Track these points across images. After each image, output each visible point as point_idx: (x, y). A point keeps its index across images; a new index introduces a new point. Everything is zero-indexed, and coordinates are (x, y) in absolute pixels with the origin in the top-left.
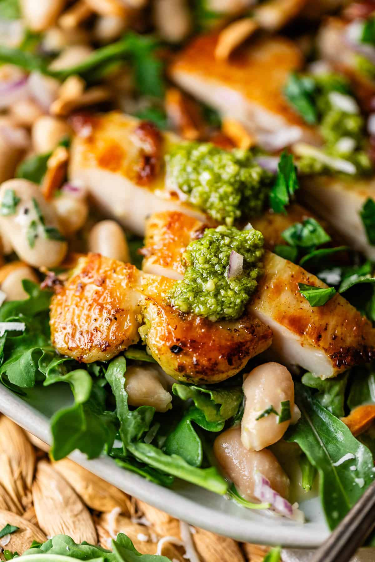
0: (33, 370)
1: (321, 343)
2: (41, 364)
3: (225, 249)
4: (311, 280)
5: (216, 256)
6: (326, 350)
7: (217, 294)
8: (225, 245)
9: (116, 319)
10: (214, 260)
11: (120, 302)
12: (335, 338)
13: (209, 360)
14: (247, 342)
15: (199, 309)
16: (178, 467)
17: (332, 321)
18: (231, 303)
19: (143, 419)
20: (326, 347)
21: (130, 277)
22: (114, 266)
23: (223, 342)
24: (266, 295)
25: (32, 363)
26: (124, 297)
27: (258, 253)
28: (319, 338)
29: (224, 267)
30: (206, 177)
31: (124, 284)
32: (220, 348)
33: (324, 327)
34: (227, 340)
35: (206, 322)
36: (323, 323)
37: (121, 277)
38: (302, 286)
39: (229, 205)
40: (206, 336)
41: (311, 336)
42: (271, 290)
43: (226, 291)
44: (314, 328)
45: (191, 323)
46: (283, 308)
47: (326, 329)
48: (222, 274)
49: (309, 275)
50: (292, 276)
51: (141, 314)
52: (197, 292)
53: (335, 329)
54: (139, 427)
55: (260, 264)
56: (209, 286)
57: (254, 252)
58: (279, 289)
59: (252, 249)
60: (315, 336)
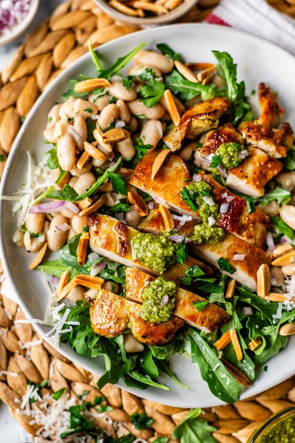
0: (86, 347)
1: (204, 324)
2: (89, 343)
3: (160, 293)
4: (198, 298)
5: (156, 296)
6: (206, 326)
7: (158, 313)
8: (160, 291)
9: (117, 322)
10: (156, 298)
11: (118, 315)
12: (210, 320)
13: (158, 339)
14: (173, 329)
15: (152, 320)
16: (149, 382)
17: (208, 314)
18: (165, 317)
19: (133, 362)
20: (206, 325)
21: (121, 303)
22: (114, 298)
23: (163, 331)
24: (179, 308)
25: (85, 344)
26: (120, 312)
27: (174, 291)
28: (203, 323)
29: (160, 300)
30: (149, 255)
31: (119, 306)
32: (162, 334)
33: (204, 317)
34: (165, 330)
35: (155, 324)
36: (204, 316)
37: (118, 304)
38: (194, 303)
39: (160, 267)
40: (156, 330)
41: (199, 323)
42: (181, 306)
43: (162, 311)
44: (200, 319)
45: (149, 325)
46: (187, 313)
47: (205, 318)
48: (160, 303)
49: (197, 296)
50: (190, 298)
51: (127, 318)
52: (150, 313)
53: (209, 317)
54: (132, 366)
55: (176, 295)
56: (155, 309)
57: (173, 291)
58: (184, 305)
59: (172, 290)
60: (201, 323)
